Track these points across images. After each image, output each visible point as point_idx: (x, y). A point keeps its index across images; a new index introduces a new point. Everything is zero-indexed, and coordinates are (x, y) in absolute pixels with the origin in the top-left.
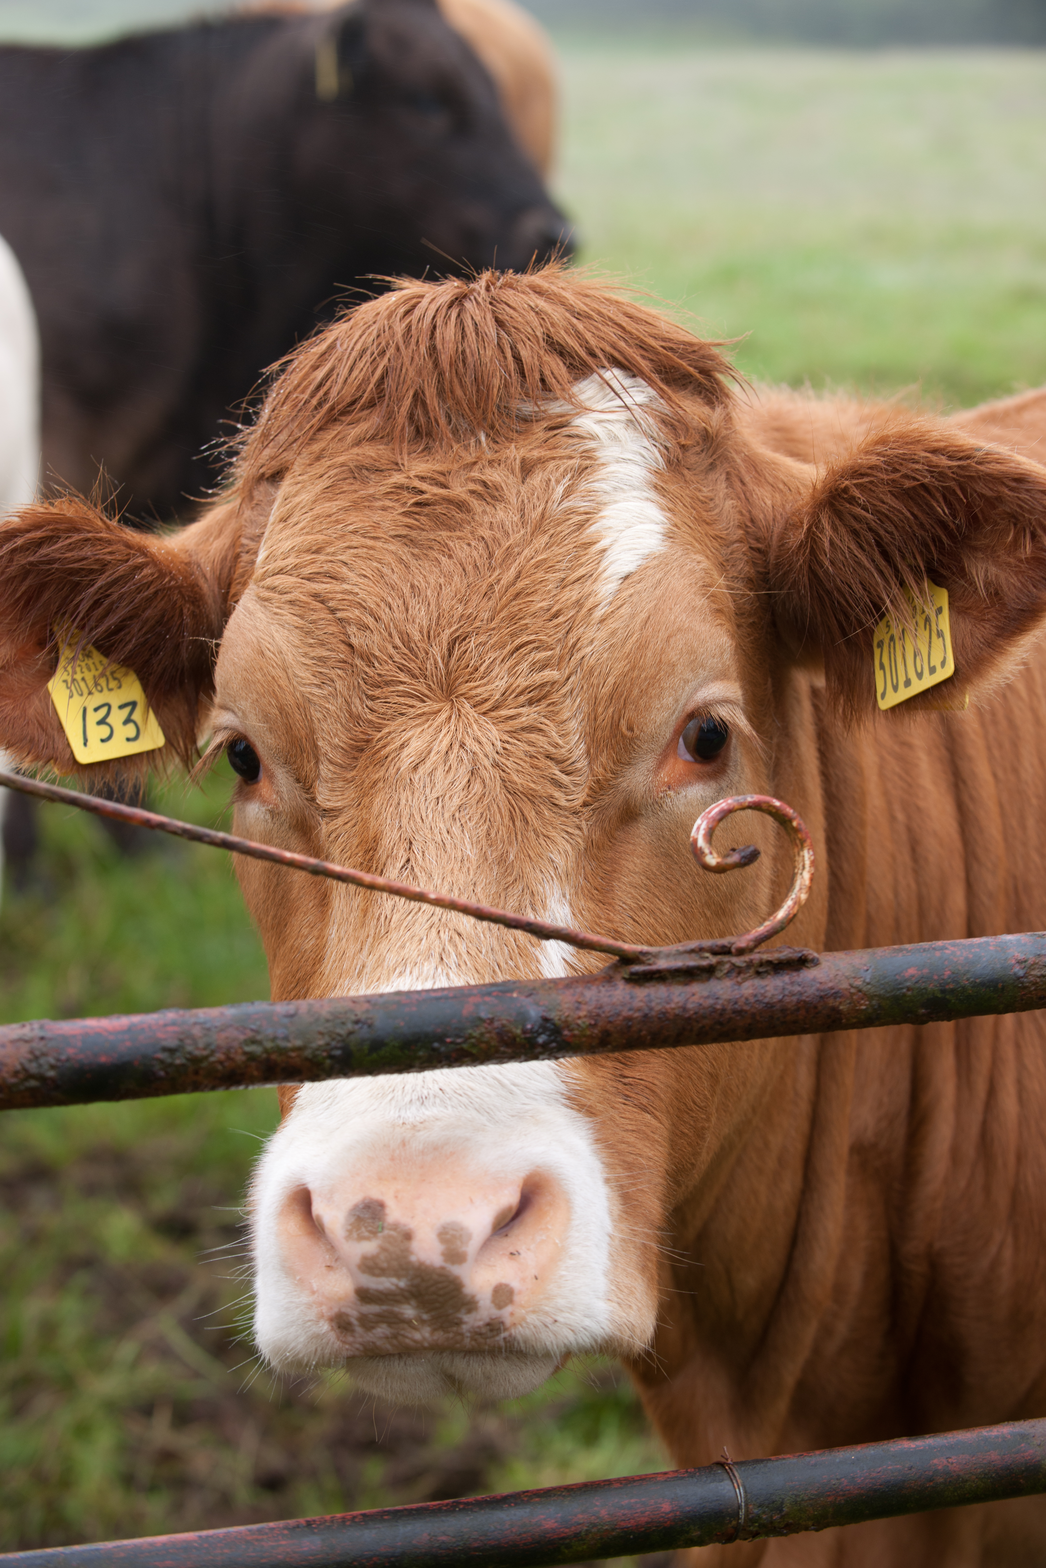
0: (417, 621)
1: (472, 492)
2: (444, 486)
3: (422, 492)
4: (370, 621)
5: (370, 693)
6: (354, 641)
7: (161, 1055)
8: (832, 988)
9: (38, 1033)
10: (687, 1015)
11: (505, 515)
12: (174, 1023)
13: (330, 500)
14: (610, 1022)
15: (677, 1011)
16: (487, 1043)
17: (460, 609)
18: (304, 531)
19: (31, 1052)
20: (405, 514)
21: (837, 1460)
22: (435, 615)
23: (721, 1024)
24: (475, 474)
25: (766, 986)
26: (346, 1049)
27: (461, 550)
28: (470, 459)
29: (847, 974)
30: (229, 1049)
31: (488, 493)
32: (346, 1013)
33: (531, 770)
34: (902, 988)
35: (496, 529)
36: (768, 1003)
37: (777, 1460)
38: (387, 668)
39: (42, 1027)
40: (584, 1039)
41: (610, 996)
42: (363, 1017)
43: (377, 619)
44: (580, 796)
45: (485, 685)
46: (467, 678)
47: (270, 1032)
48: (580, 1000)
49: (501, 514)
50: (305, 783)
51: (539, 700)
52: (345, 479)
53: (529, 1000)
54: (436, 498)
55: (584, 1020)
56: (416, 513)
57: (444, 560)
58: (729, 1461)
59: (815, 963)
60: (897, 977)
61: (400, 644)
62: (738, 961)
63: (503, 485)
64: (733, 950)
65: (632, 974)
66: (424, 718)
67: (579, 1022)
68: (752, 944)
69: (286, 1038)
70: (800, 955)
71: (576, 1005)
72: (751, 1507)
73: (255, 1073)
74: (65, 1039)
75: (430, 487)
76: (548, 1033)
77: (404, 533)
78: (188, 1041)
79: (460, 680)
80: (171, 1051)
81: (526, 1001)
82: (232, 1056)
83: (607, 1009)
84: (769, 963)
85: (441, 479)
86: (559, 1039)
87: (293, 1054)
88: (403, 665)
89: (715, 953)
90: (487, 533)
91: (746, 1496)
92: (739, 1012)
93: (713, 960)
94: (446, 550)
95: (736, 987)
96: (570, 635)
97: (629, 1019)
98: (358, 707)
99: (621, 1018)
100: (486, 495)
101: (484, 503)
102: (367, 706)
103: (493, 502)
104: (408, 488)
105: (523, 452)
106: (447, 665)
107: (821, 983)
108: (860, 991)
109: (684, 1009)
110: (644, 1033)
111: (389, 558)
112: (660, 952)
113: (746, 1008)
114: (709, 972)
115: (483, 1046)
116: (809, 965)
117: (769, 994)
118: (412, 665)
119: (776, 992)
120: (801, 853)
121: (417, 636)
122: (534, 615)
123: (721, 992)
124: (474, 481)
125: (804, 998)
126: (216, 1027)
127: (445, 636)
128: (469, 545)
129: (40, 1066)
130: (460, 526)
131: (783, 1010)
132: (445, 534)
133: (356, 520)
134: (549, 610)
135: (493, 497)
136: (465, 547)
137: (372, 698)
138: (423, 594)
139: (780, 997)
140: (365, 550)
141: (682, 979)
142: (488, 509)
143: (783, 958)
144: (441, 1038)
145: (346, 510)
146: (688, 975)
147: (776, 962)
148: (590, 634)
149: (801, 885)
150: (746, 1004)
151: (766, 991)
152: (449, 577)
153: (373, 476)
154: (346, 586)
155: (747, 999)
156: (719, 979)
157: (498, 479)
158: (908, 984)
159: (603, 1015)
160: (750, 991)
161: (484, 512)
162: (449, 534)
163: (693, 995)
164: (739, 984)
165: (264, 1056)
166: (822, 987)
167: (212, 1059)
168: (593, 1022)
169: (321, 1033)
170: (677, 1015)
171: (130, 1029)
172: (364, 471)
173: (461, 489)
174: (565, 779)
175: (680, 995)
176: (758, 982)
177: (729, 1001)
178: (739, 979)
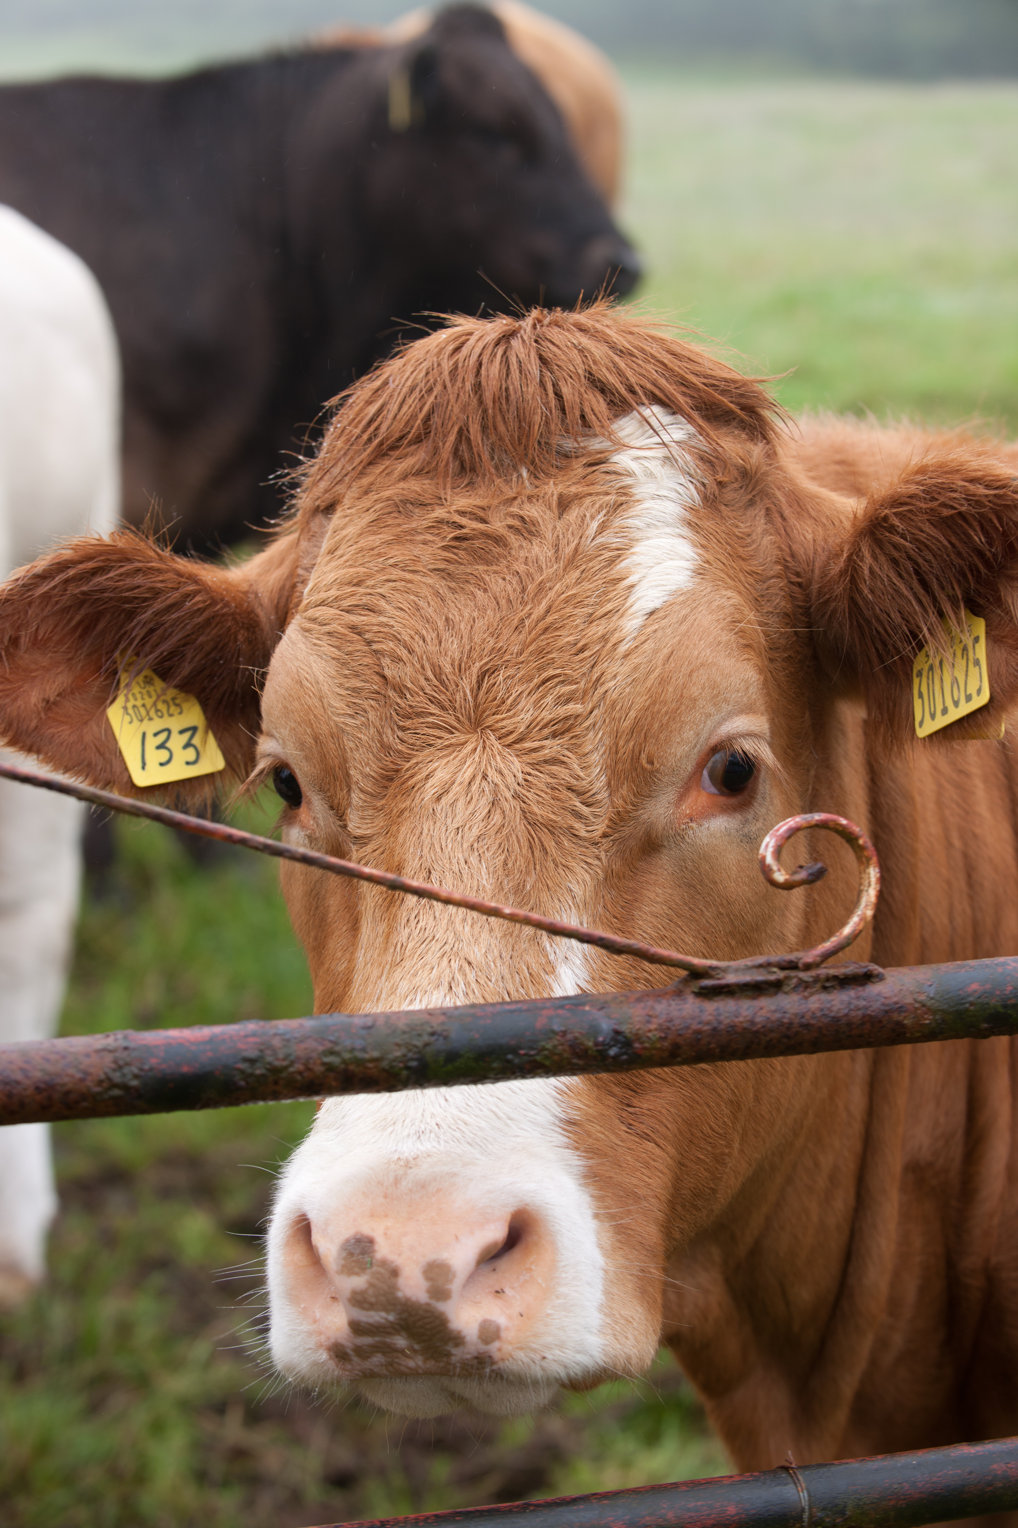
0: (450, 653)
1: (510, 527)
2: (484, 521)
3: (462, 527)
4: (403, 653)
5: (401, 723)
6: (388, 673)
7: (242, 1066)
8: (896, 1003)
9: (122, 1043)
10: (755, 1029)
11: (540, 550)
12: (254, 1034)
13: (375, 533)
14: (680, 1035)
15: (745, 1025)
16: (560, 1055)
17: (491, 643)
18: (348, 564)
19: (115, 1062)
20: (445, 548)
21: (899, 1465)
22: (467, 648)
23: (788, 1037)
24: (514, 509)
25: (832, 1000)
26: (421, 1060)
27: (496, 584)
28: (511, 494)
29: (911, 989)
30: (308, 1059)
31: (525, 528)
32: (422, 1025)
33: (552, 801)
34: (965, 1003)
35: (531, 564)
36: (834, 1017)
37: (840, 1464)
38: (418, 699)
39: (126, 1038)
40: (654, 1052)
41: (680, 1010)
42: (439, 1029)
43: (411, 651)
44: (601, 827)
45: (511, 717)
46: (494, 710)
47: (348, 1043)
48: (650, 1013)
49: (536, 549)
50: (338, 811)
51: (563, 733)
52: (390, 513)
53: (601, 1013)
54: (475, 532)
55: (655, 1033)
56: (455, 547)
57: (479, 593)
58: (793, 1466)
59: (880, 978)
60: (960, 992)
61: (432, 677)
62: (805, 976)
63: (540, 520)
64: (800, 965)
65: (702, 988)
66: (451, 749)
67: (650, 1035)
68: (818, 959)
69: (364, 1050)
70: (865, 970)
71: (647, 1018)
72: (814, 1510)
73: (334, 1083)
74: (148, 1049)
75: (470, 522)
76: (619, 1045)
77: (443, 566)
78: (268, 1052)
79: (487, 713)
80: (252, 1061)
81: (598, 1014)
82: (311, 1066)
83: (677, 1022)
84: (835, 977)
85: (481, 514)
86: (629, 1051)
87: (370, 1065)
88: (434, 697)
89: (782, 968)
90: (521, 568)
91: (810, 1500)
92: (806, 1026)
93: (781, 975)
94: (482, 584)
95: (803, 1002)
96: (595, 670)
97: (698, 1032)
98: (390, 737)
99: (690, 1031)
100: (524, 530)
101: (521, 538)
102: (398, 737)
103: (529, 537)
104: (448, 522)
105: (560, 488)
106: (475, 698)
107: (886, 998)
108: (924, 1006)
109: (752, 1022)
110: (713, 1046)
111: (425, 591)
112: (729, 967)
113: (813, 1022)
114: (777, 986)
115: (556, 1058)
116: (874, 980)
117: (835, 1009)
118: (442, 697)
119: (842, 1007)
120: (867, 871)
121: (448, 669)
122: (561, 649)
123: (788, 1006)
124: (513, 516)
125: (869, 1012)
126: (295, 1038)
127: (475, 669)
128: (504, 579)
129: (124, 1075)
130: (496, 560)
131: (849, 1024)
132: (481, 568)
133: (398, 554)
134: (575, 644)
135: (530, 532)
136: (500, 581)
137: (403, 729)
138: (457, 627)
139: (846, 1011)
140: (403, 583)
141: (750, 993)
142: (524, 545)
143: (849, 973)
144: (514, 1050)
145: (389, 543)
146: (756, 989)
147: (842, 977)
148: (614, 669)
149: (867, 901)
150: (813, 1018)
151: (833, 1006)
152: (483, 610)
153: (417, 510)
154: (382, 619)
155: (813, 1013)
156: (786, 993)
157: (536, 514)
158: (971, 999)
159: (673, 1028)
160: (817, 1005)
161: (521, 547)
162: (486, 568)
163: (761, 1009)
164: (806, 998)
165: (343, 1066)
166: (887, 1002)
167: (292, 1069)
168: (663, 1035)
169: (398, 1045)
170: (745, 1029)
171: (212, 1040)
172: (408, 505)
173: (499, 524)
174: (585, 810)
175: (748, 1009)
176: (824, 996)
177: (796, 1015)
178: (806, 994)
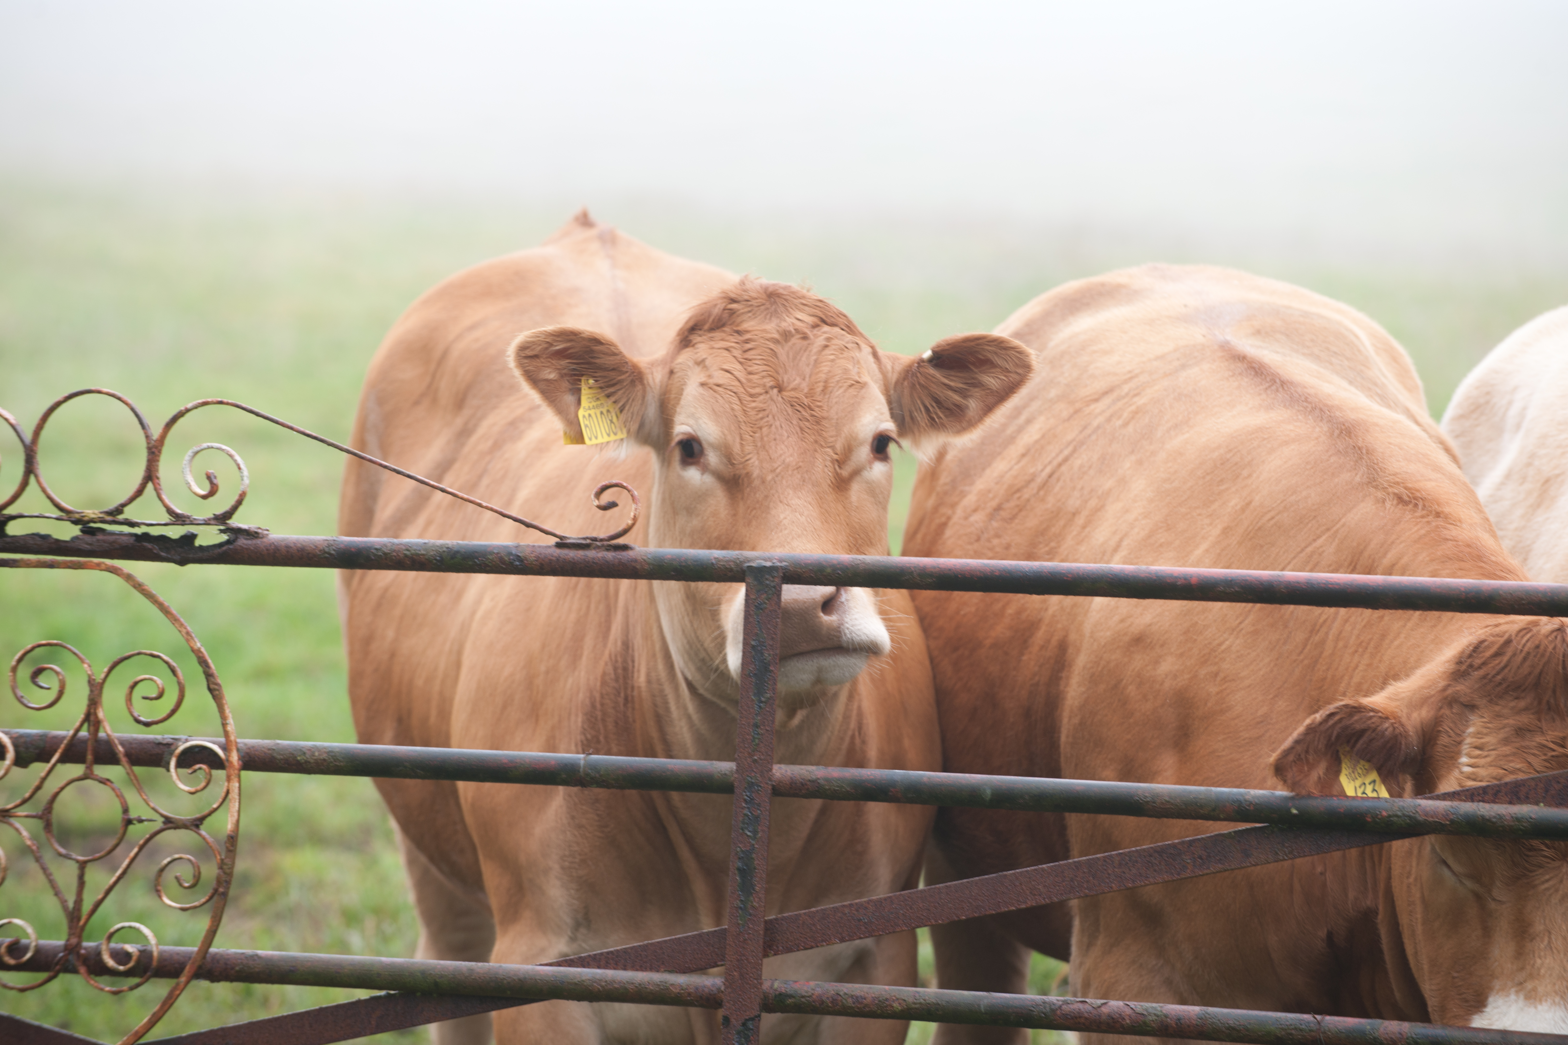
7: (374, 551)
8: (636, 559)
9: (333, 538)
10: (575, 563)
14: (544, 561)
15: (571, 560)
16: (495, 562)
19: (328, 545)
23: (587, 568)
25: (610, 555)
26: (442, 557)
29: (640, 554)
30: (398, 551)
34: (661, 563)
36: (609, 563)
40: (533, 566)
47: (414, 547)
59: (632, 549)
62: (598, 543)
64: (600, 539)
65: (557, 544)
67: (532, 559)
68: (605, 538)
69: (420, 550)
71: (532, 552)
76: (519, 562)
78: (386, 548)
82: (399, 554)
83: (544, 555)
84: (614, 546)
86: (523, 565)
87: (421, 557)
92: (593, 565)
95: (596, 555)
97: (550, 560)
108: (645, 562)
109: (574, 560)
110: (557, 567)
113: (598, 562)
114: (586, 546)
117: (610, 559)
123: (590, 556)
125: (624, 562)
129: (329, 549)
139: (615, 560)
141: (576, 548)
143: (620, 545)
147: (617, 546)
151: (607, 558)
155: (601, 560)
156: (590, 550)
163: (579, 555)
169: (433, 550)
175: (575, 555)
177: (590, 559)
178: (598, 552)
